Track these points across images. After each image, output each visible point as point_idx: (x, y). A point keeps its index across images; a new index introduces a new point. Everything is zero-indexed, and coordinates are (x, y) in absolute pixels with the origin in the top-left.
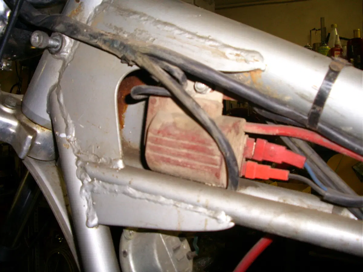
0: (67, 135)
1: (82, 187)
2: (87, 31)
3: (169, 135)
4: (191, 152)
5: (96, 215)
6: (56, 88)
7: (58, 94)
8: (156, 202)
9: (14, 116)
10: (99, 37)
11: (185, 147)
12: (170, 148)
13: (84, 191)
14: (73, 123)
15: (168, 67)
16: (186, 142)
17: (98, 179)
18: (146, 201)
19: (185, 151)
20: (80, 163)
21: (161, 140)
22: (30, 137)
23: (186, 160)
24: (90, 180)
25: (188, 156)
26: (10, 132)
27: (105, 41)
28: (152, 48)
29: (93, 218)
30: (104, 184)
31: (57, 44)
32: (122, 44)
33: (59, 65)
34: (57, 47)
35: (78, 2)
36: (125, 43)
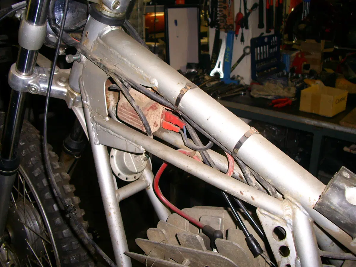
0: (86, 102)
1: (93, 126)
2: (90, 56)
3: (125, 108)
4: (132, 117)
5: (98, 140)
6: (81, 78)
7: (82, 81)
8: (119, 138)
9: (65, 87)
10: (95, 61)
11: (130, 115)
12: (126, 114)
13: (93, 129)
14: (89, 96)
15: (121, 80)
16: (131, 113)
17: (99, 124)
18: (116, 137)
19: (131, 116)
20: (92, 115)
21: (122, 110)
22: (72, 99)
23: (132, 121)
24: (96, 124)
25: (131, 119)
26: (64, 95)
27: (98, 63)
28: (115, 71)
29: (97, 141)
30: (101, 127)
31: (79, 57)
32: (104, 66)
33: (81, 66)
34: (79, 59)
35: (86, 37)
36: (105, 66)
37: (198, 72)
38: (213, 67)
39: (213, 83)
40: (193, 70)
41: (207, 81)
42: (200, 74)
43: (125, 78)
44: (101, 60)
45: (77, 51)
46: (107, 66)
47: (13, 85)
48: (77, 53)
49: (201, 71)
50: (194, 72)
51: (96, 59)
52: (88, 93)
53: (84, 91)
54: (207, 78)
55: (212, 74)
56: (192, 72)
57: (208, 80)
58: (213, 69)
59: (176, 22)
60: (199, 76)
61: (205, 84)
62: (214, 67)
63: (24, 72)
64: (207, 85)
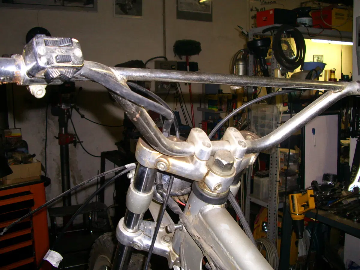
2: (190, 231)
6: (182, 245)
7: (182, 248)
9: (168, 246)
15: (216, 265)
22: (173, 261)
27: (196, 240)
28: (210, 254)
34: (181, 227)
35: (189, 209)
36: (202, 245)
37: (334, 185)
38: (352, 181)
39: (349, 200)
40: (330, 182)
41: (344, 196)
42: (338, 187)
43: (219, 265)
44: (199, 238)
45: (179, 220)
46: (203, 246)
47: (120, 239)
48: (180, 222)
49: (338, 184)
50: (330, 184)
51: (195, 236)
52: (186, 262)
53: (183, 259)
54: (344, 193)
55: (351, 188)
56: (329, 184)
57: (346, 196)
58: (351, 182)
59: (314, 131)
60: (336, 190)
61: (341, 201)
62: (354, 180)
63: (131, 228)
64: (343, 202)
